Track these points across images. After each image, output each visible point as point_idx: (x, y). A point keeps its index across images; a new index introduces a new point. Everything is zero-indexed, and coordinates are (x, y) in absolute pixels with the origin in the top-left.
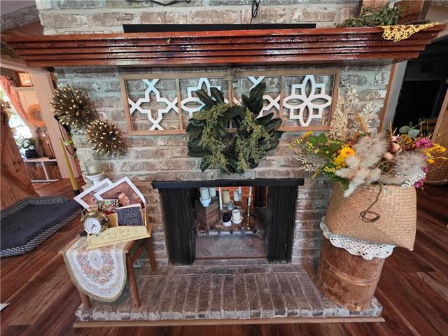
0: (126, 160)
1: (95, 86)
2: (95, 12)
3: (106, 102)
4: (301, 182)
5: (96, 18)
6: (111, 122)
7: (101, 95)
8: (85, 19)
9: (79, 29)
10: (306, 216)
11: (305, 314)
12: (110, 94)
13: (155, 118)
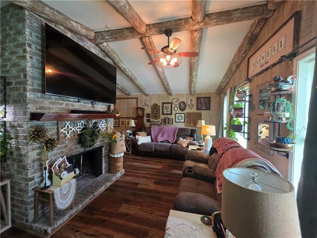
0: (53, 152)
1: (46, 125)
2: (51, 101)
3: (49, 130)
4: (103, 146)
5: (51, 103)
6: (50, 138)
7: (48, 127)
8: (47, 103)
9: (44, 105)
10: (105, 156)
11: (114, 179)
12: (51, 127)
13: (68, 134)
